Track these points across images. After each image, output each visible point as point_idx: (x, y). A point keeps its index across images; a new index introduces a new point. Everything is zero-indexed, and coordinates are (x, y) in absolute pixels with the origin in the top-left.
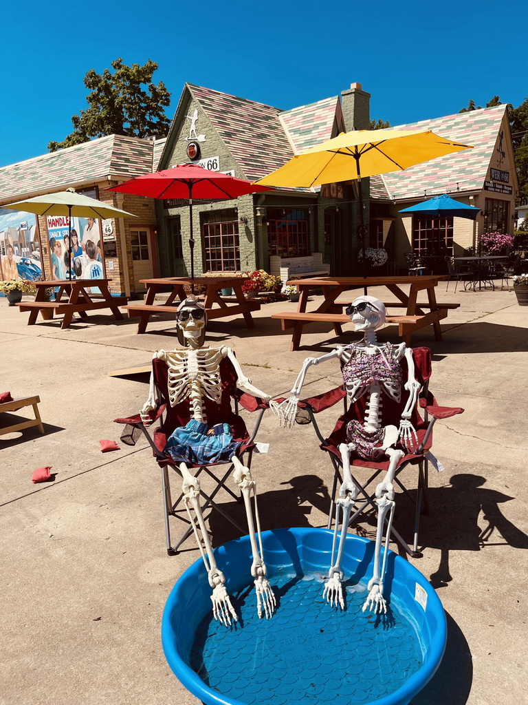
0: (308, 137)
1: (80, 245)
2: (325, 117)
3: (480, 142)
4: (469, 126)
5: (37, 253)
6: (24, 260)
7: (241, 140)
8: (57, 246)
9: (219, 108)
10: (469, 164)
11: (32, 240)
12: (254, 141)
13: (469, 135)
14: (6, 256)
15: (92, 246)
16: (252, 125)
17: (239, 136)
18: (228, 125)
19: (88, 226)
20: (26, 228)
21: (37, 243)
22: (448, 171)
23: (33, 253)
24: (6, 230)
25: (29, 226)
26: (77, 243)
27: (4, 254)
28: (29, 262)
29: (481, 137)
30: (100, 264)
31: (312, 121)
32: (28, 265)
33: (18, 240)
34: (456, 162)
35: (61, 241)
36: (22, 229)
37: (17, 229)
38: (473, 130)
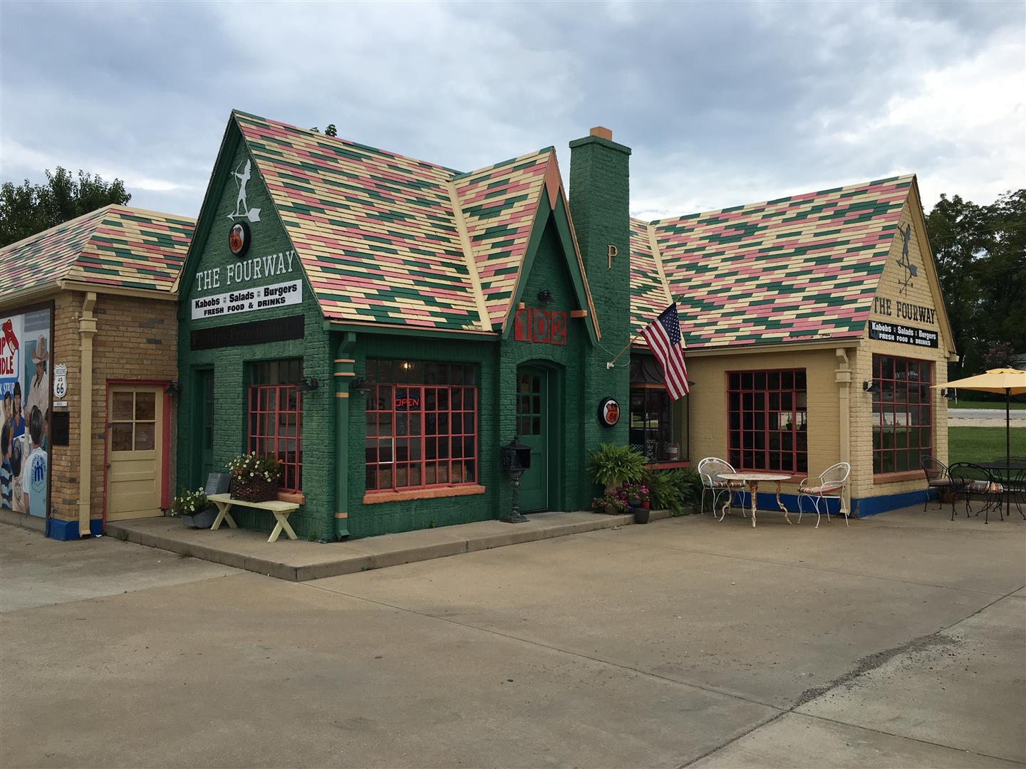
0: (493, 222)
1: (23, 414)
2: (527, 186)
3: (861, 245)
4: (840, 214)
7: (332, 222)
9: (297, 160)
10: (837, 286)
12: (367, 226)
13: (838, 231)
15: (38, 418)
16: (373, 194)
17: (331, 214)
18: (312, 191)
19: (36, 377)
22: (795, 298)
26: (20, 409)
29: (862, 234)
31: (503, 192)
34: (812, 280)
38: (846, 222)
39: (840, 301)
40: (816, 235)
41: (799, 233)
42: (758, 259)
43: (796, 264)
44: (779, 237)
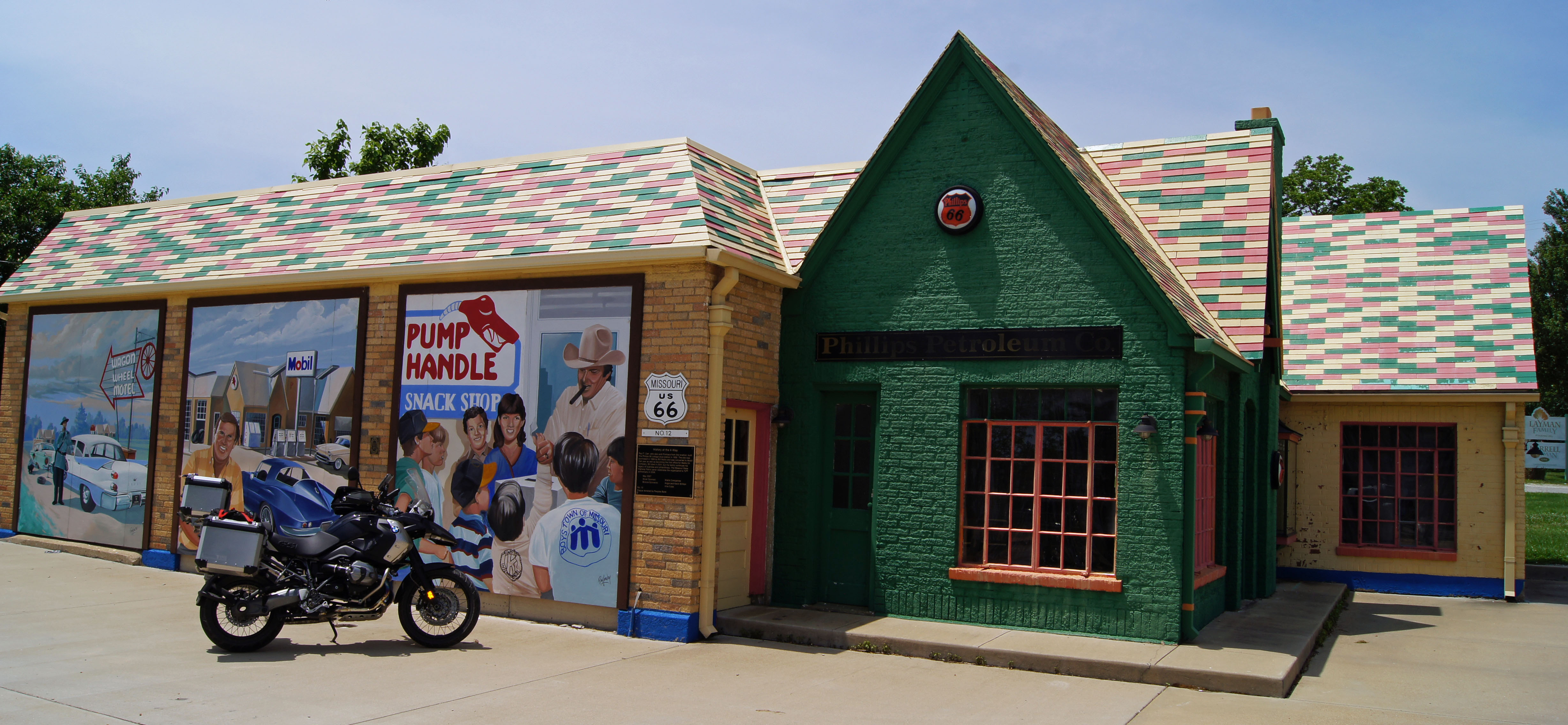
0: (1191, 215)
1: (530, 444)
2: (1242, 174)
3: (1488, 281)
4: (1442, 241)
5: (337, 450)
6: (276, 465)
8: (427, 439)
10: (1477, 328)
11: (325, 406)
14: (204, 446)
15: (583, 452)
19: (577, 389)
20: (309, 372)
21: (345, 420)
22: (1425, 338)
23: (322, 448)
24: (226, 369)
25: (323, 365)
26: (521, 437)
27: (198, 439)
28: (296, 474)
29: (1484, 269)
30: (611, 515)
31: (1197, 177)
32: (292, 481)
33: (266, 404)
34: (1439, 319)
35: (450, 426)
36: (290, 373)
37: (272, 370)
38: (1458, 253)
39: (1490, 347)
40: (1420, 264)
41: (1396, 260)
42: (1349, 285)
43: (1408, 296)
44: (1368, 261)
